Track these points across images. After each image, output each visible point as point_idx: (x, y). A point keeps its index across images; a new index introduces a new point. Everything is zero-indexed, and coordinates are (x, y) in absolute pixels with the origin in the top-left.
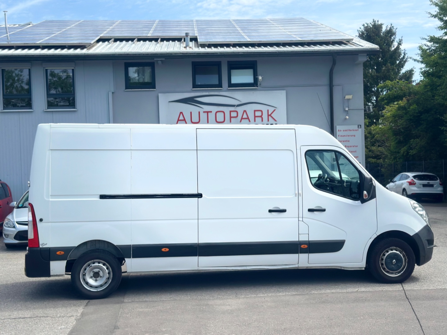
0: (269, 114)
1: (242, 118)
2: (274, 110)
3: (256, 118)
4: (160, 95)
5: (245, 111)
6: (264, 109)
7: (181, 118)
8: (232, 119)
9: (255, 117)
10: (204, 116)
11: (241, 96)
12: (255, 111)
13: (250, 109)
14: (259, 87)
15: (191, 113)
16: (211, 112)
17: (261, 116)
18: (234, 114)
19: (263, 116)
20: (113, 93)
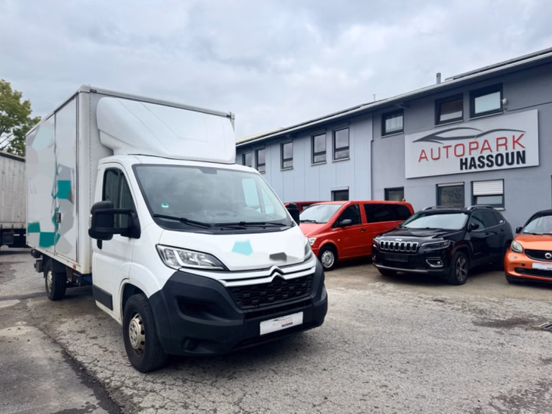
0: (515, 140)
1: (483, 149)
2: (522, 135)
3: (500, 147)
4: (406, 136)
5: (486, 141)
6: (509, 135)
7: (423, 156)
8: (472, 151)
9: (498, 145)
10: (443, 151)
11: (482, 125)
12: (498, 139)
13: (491, 138)
14: (504, 111)
15: (432, 150)
16: (450, 146)
17: (505, 144)
18: (474, 146)
19: (507, 144)
20: (372, 141)
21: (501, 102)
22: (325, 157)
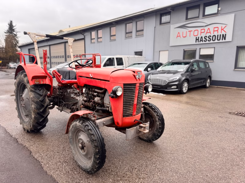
0: (222, 28)
1: (207, 33)
2: (226, 26)
4: (171, 25)
6: (220, 26)
7: (179, 35)
9: (214, 31)
10: (188, 33)
11: (207, 21)
12: (214, 28)
13: (211, 27)
14: (219, 14)
15: (183, 32)
16: (192, 31)
17: (217, 31)
18: (203, 31)
20: (155, 27)
21: (218, 9)
22: (132, 35)
